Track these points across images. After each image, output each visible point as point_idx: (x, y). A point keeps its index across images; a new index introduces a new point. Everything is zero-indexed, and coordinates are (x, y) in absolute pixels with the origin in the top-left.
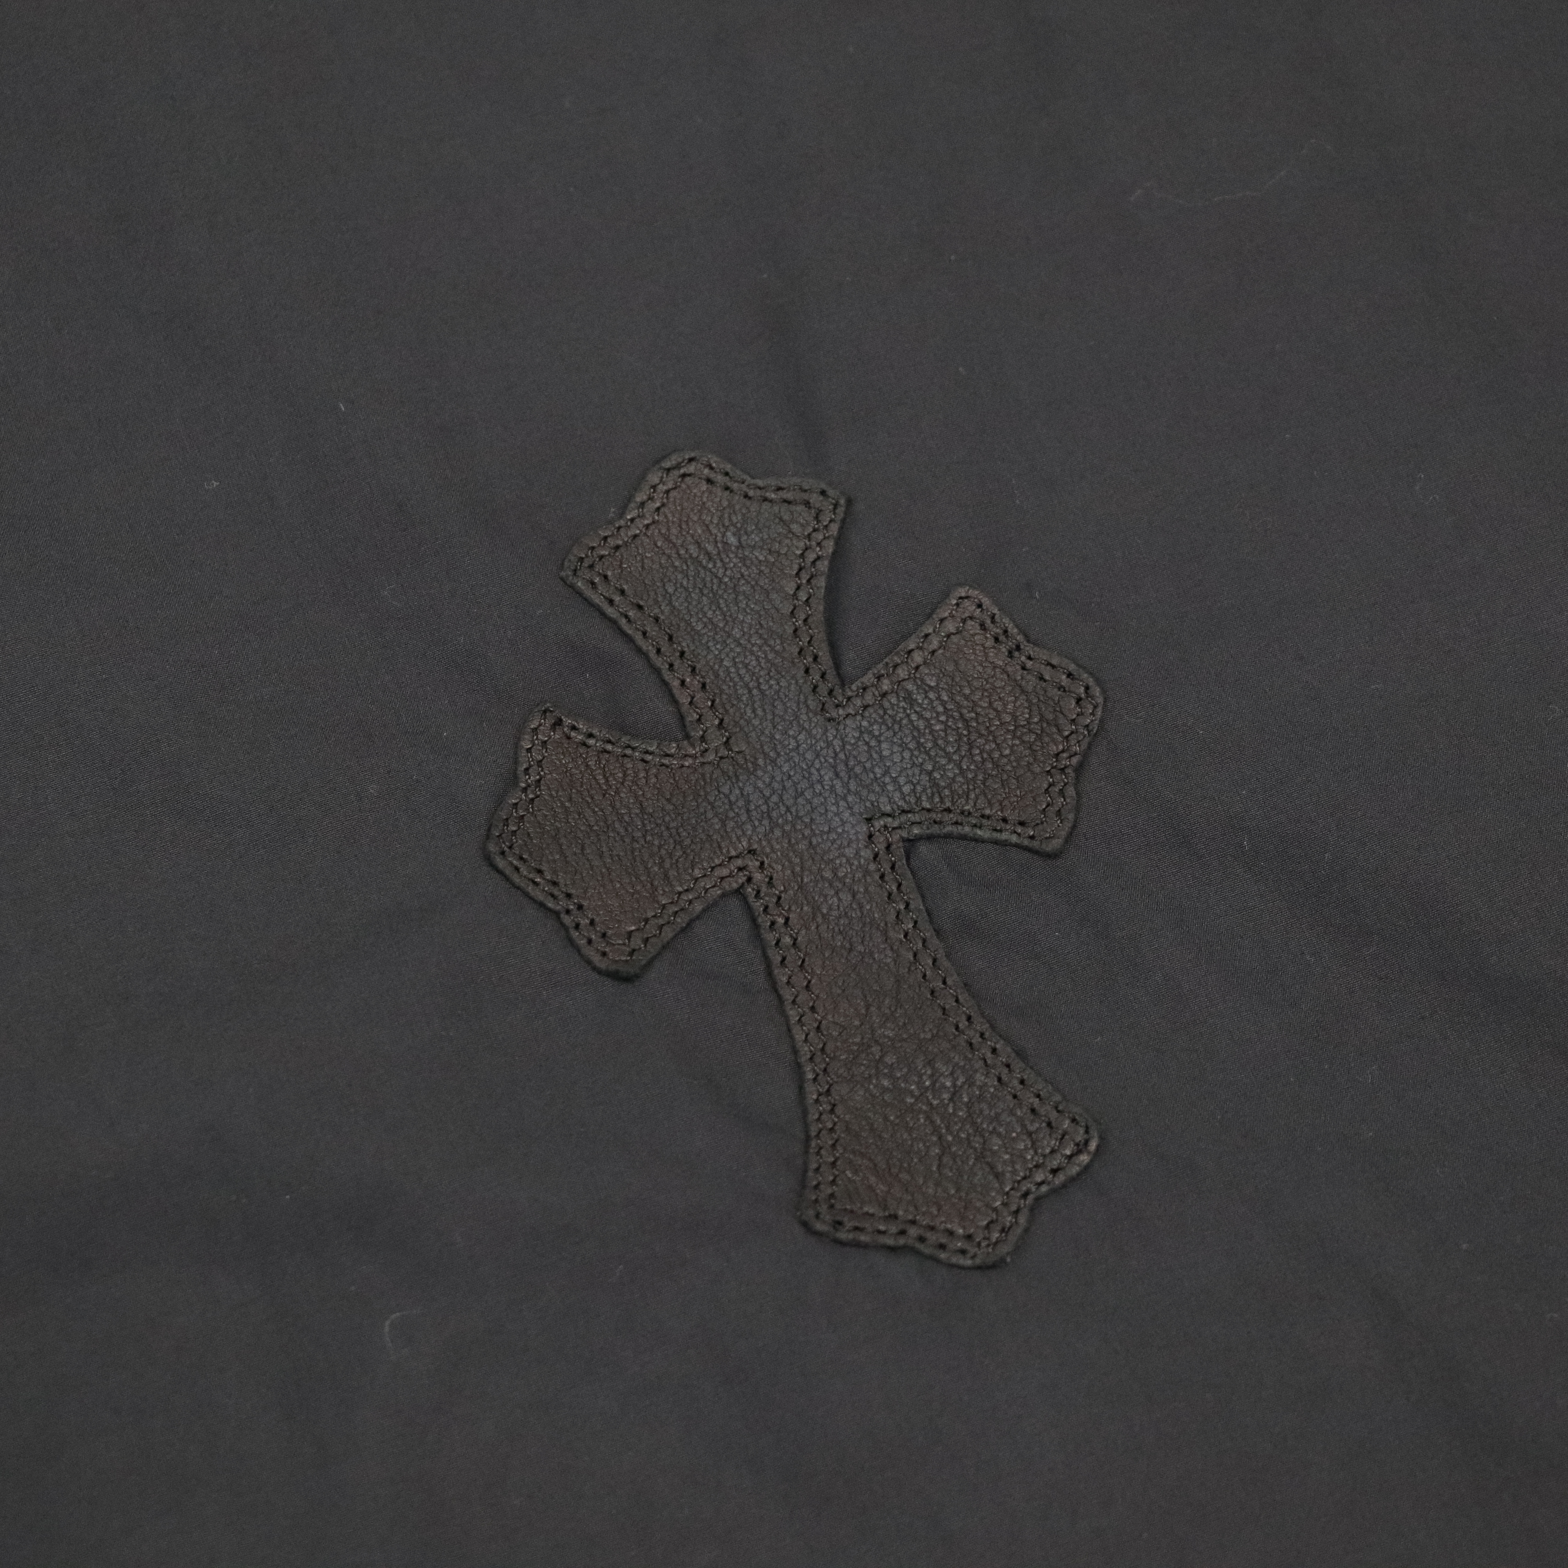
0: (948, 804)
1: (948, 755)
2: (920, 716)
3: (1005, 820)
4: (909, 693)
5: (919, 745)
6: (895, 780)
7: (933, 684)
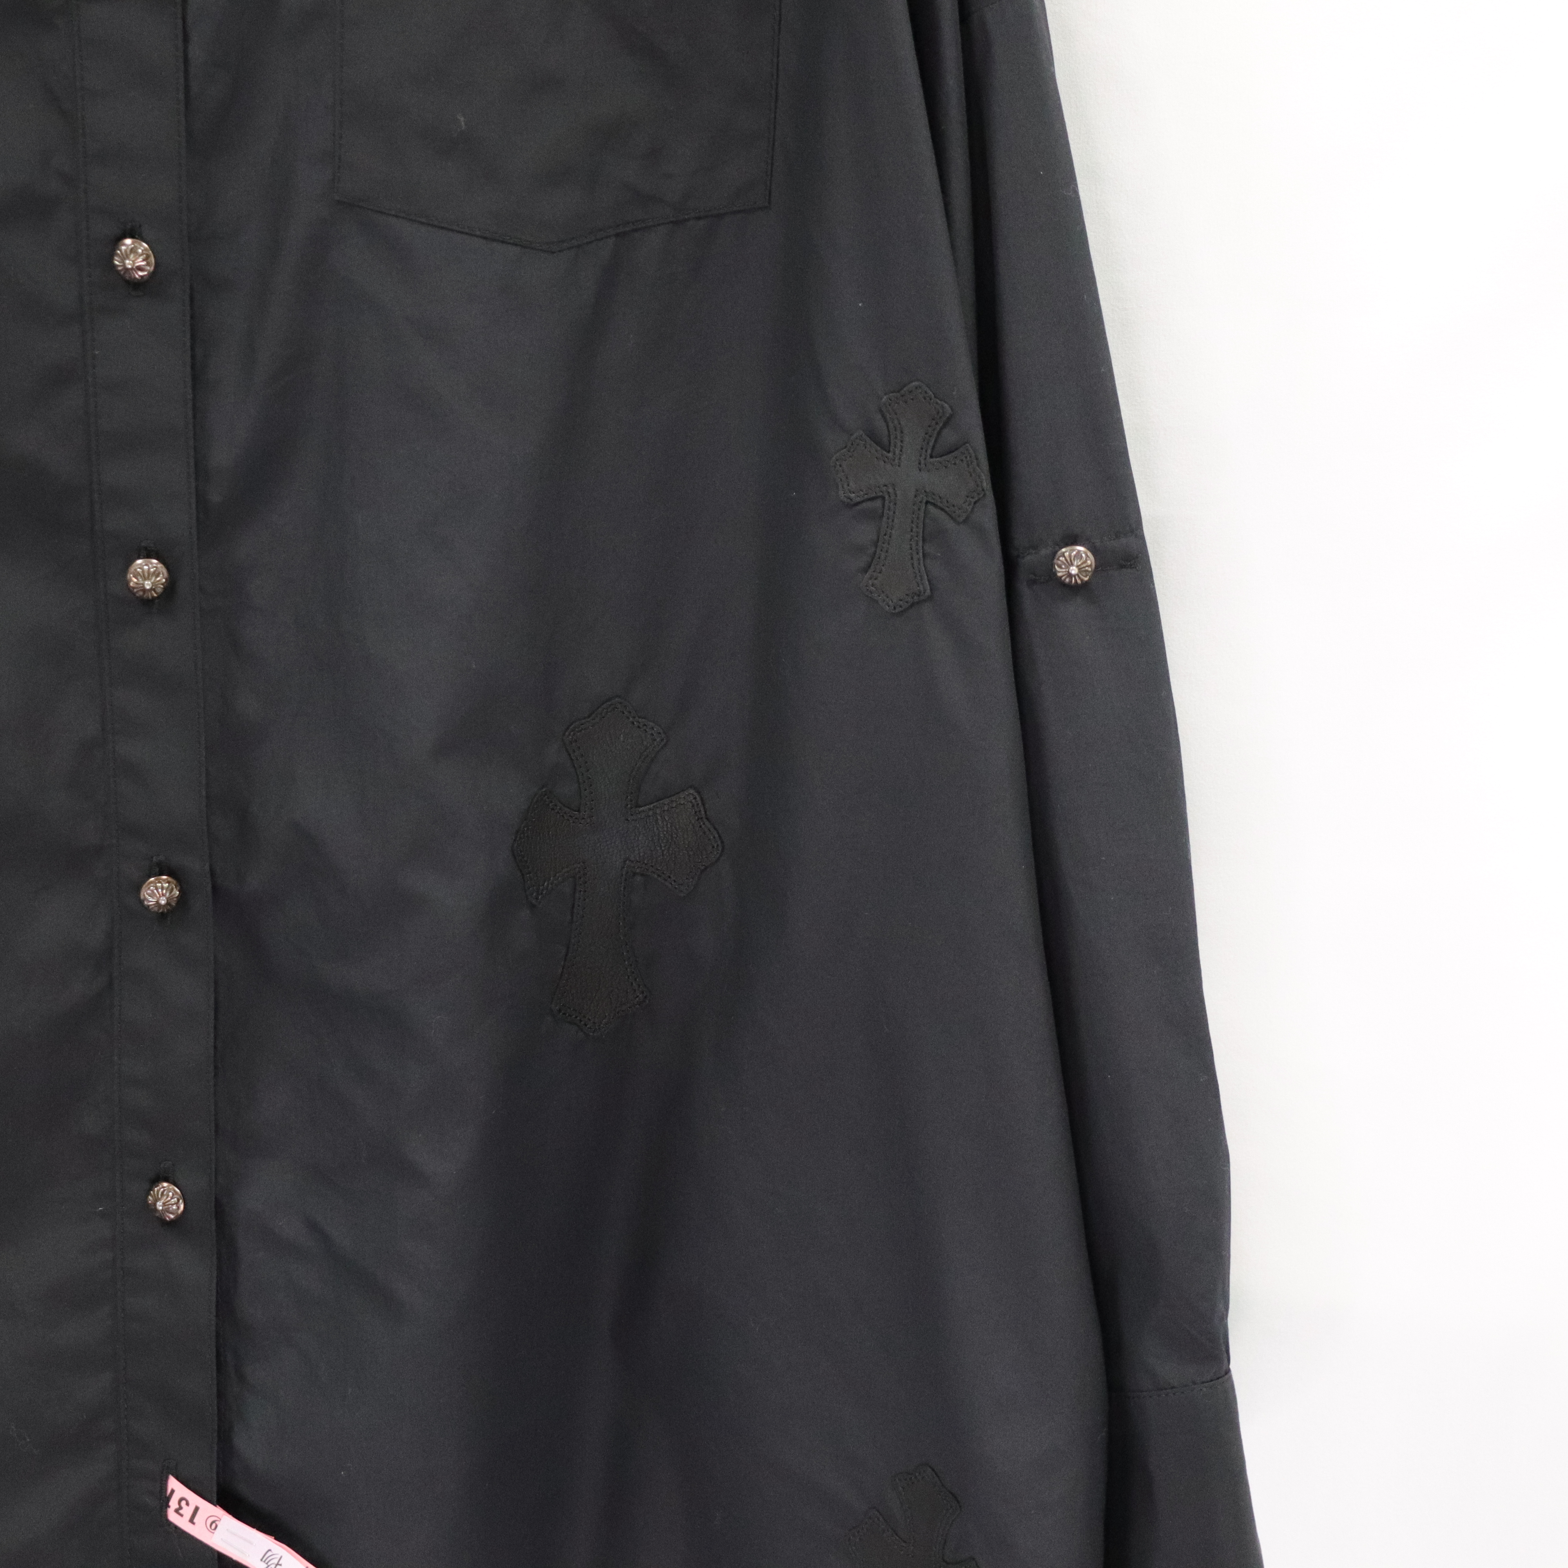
0: (653, 864)
1: (661, 847)
2: (657, 829)
3: (670, 877)
4: (657, 820)
5: (653, 840)
6: (639, 849)
7: (667, 819)
